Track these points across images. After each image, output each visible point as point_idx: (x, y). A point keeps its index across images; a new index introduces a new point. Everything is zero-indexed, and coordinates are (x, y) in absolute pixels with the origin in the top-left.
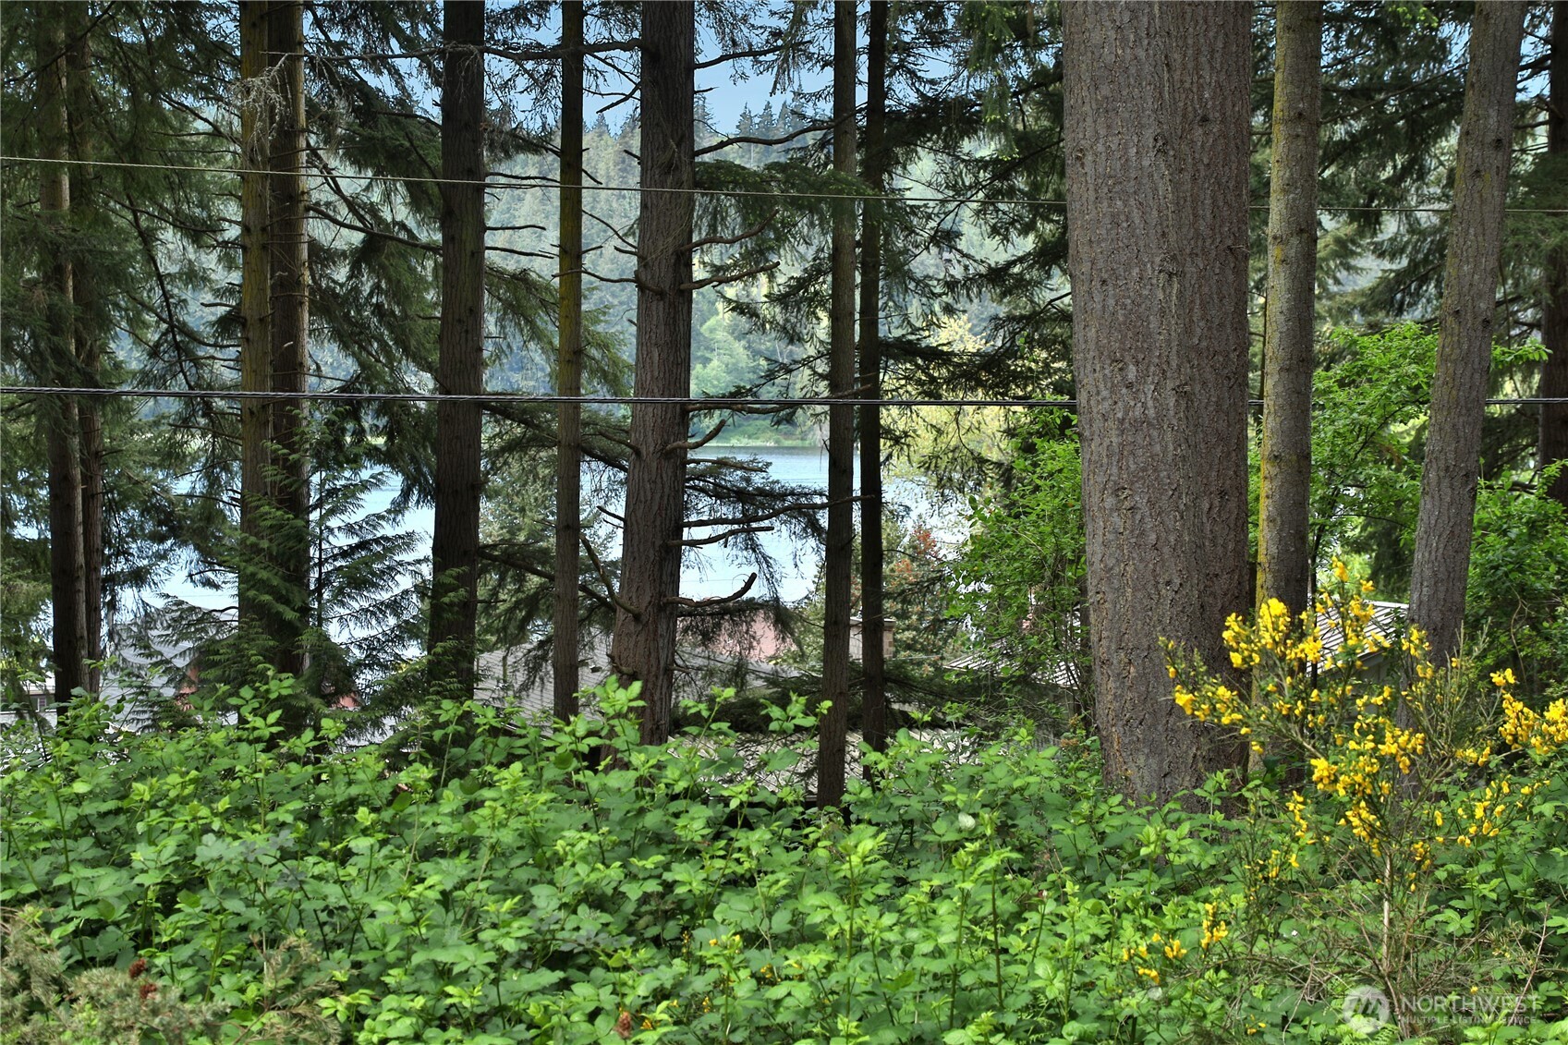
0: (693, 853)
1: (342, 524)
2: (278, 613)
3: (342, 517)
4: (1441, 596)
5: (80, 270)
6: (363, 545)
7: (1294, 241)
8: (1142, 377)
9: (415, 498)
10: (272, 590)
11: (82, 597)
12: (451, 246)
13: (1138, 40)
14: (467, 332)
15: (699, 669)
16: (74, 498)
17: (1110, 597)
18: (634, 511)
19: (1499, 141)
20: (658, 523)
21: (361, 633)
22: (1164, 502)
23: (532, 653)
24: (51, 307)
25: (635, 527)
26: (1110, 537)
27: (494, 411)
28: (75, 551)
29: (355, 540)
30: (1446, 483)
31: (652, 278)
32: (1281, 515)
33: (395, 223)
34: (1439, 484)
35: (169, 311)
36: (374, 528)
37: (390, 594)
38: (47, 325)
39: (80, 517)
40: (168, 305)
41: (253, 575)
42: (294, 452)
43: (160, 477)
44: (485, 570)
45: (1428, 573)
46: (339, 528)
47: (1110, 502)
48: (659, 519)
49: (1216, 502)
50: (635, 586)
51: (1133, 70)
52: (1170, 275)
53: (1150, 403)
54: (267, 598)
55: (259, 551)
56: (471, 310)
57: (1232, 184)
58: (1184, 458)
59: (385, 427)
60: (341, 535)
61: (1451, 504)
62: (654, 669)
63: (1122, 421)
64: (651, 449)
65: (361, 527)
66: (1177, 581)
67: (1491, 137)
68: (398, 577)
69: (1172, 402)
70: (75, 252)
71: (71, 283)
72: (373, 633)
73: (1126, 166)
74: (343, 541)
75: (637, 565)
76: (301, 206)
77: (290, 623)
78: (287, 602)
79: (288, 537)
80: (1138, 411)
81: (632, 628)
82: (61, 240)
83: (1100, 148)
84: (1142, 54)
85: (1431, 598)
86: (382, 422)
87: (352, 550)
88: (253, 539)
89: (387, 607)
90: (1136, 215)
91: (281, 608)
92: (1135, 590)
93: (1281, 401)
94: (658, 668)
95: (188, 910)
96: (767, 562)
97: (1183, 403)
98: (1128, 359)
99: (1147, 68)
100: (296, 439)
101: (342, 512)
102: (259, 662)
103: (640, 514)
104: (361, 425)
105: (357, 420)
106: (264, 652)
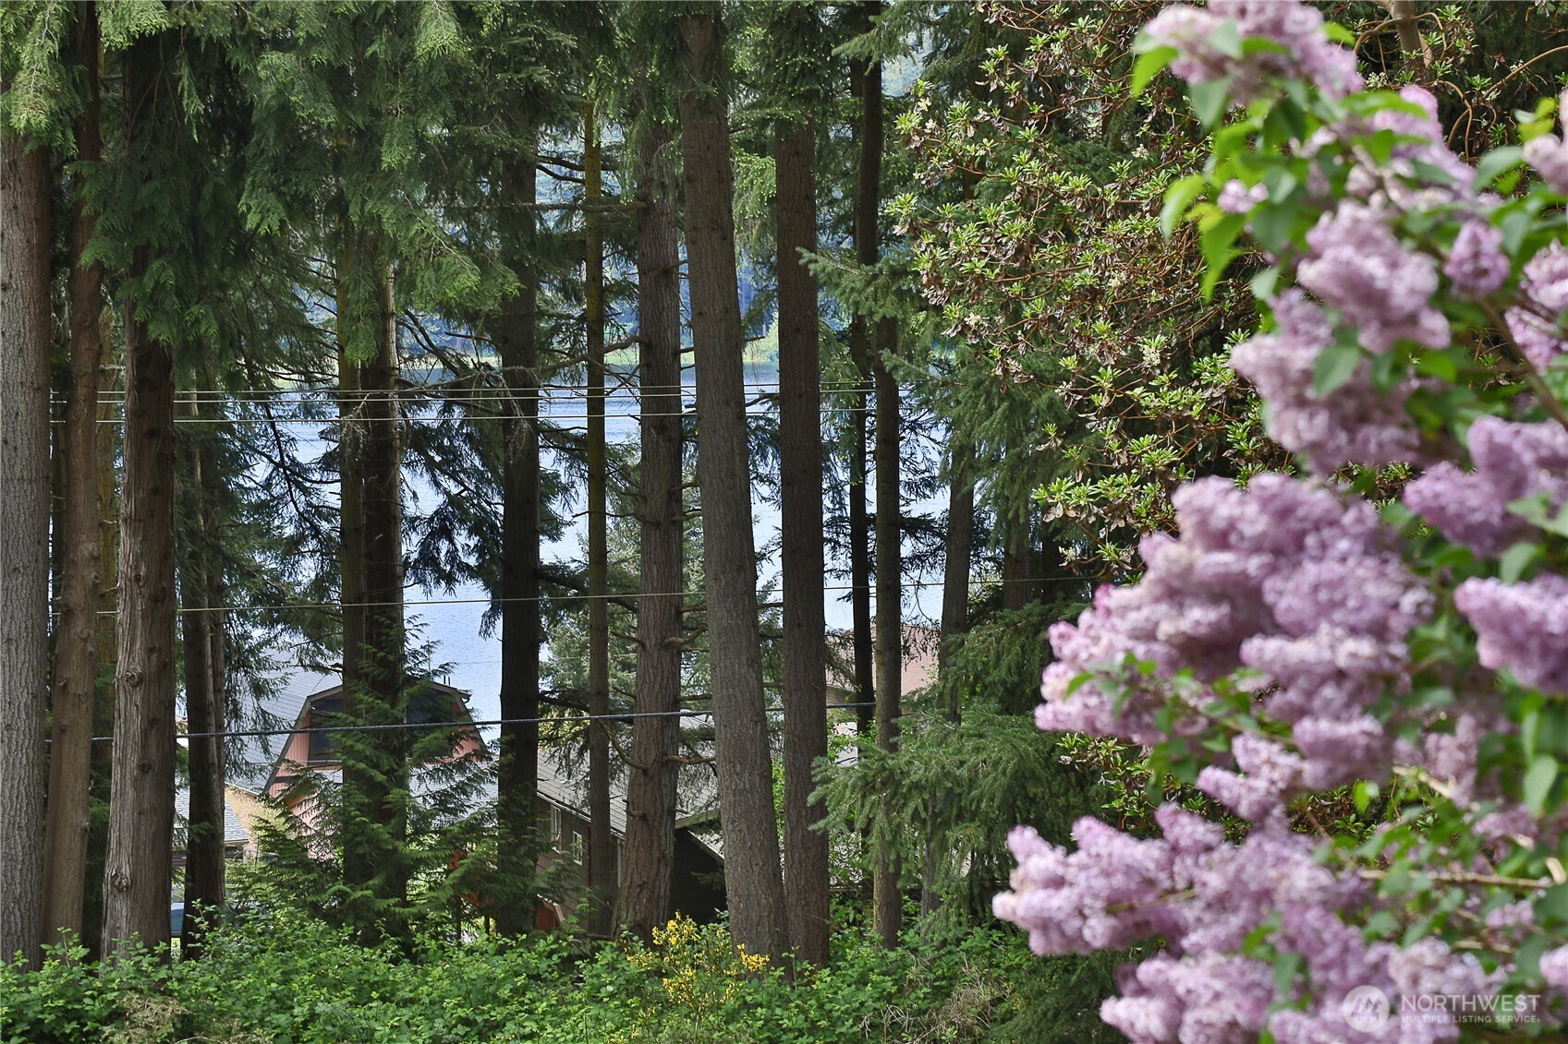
7: (888, 653)
8: (743, 771)
10: (366, 759)
11: (211, 719)
16: (203, 646)
17: (732, 871)
18: (641, 690)
20: (660, 699)
21: (435, 787)
22: (754, 827)
25: (642, 702)
26: (731, 843)
28: (206, 690)
31: (650, 512)
33: (479, 364)
35: (280, 448)
39: (210, 662)
40: (279, 444)
41: (352, 746)
44: (548, 710)
48: (660, 695)
50: (643, 747)
54: (362, 766)
57: (813, 655)
58: (764, 807)
59: (476, 545)
62: (659, 812)
63: (734, 791)
64: (653, 642)
69: (758, 781)
72: (444, 787)
73: (733, 674)
75: (644, 732)
77: (380, 784)
78: (376, 766)
80: (741, 786)
81: (642, 780)
83: (722, 665)
86: (474, 541)
91: (374, 772)
92: (741, 868)
94: (662, 810)
95: (313, 1029)
97: (764, 781)
98: (736, 761)
102: (357, 816)
103: (645, 692)
104: (454, 545)
105: (451, 541)
106: (360, 807)
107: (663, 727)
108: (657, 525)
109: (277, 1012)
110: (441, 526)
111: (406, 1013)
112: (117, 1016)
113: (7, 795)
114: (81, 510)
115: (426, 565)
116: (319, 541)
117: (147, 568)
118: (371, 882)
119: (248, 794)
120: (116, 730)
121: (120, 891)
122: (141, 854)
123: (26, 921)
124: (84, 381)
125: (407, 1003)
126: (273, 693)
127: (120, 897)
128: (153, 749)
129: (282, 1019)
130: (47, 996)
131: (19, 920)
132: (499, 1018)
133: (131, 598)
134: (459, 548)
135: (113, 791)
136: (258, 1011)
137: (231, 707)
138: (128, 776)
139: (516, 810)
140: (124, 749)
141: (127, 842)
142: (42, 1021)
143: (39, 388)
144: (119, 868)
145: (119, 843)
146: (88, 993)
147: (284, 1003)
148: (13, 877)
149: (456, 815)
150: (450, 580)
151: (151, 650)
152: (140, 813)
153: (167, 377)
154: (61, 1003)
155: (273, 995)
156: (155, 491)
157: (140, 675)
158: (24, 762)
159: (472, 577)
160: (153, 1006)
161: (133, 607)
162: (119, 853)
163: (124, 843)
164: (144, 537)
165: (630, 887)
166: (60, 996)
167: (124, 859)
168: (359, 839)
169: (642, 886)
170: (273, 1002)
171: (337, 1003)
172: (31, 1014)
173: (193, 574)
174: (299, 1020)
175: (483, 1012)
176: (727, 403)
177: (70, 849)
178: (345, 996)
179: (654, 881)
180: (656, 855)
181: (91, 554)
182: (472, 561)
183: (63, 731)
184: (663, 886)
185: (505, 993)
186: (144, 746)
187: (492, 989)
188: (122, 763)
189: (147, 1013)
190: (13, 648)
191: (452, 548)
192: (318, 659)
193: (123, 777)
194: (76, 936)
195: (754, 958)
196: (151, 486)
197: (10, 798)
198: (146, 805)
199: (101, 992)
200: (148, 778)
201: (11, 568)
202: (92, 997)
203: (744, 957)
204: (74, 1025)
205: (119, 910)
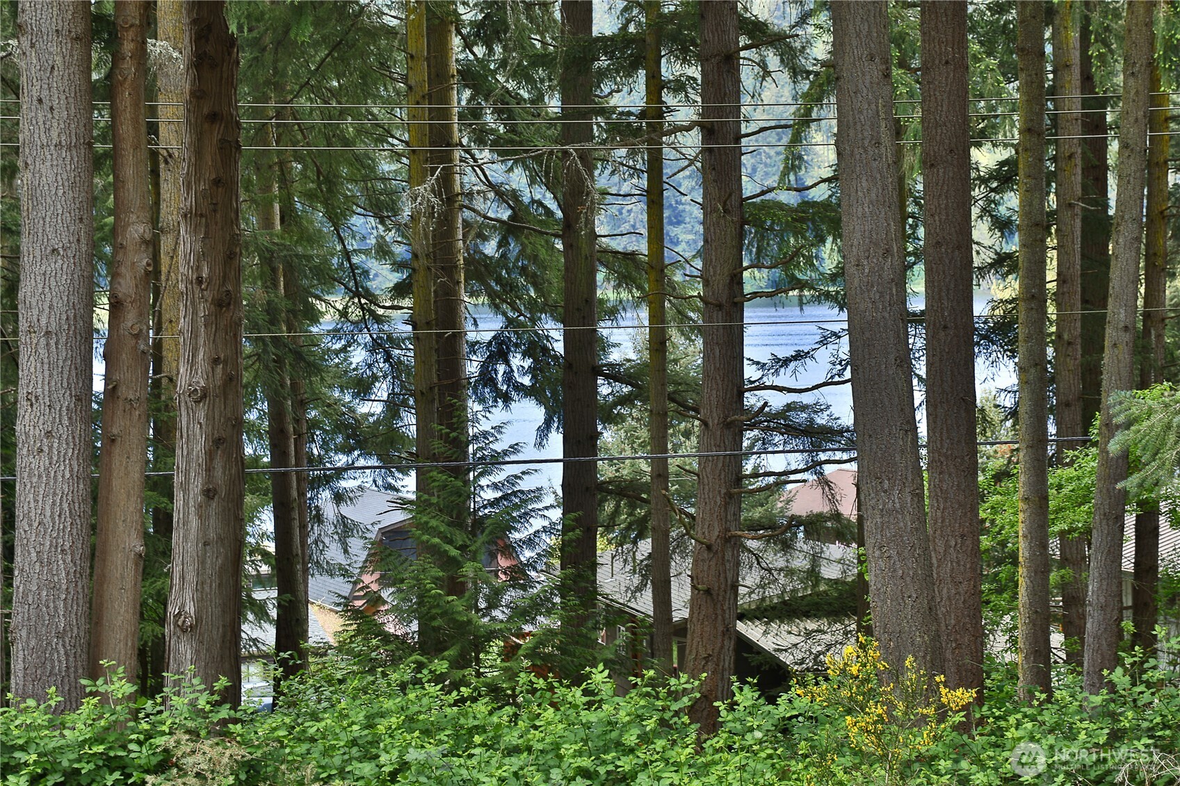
0: (632, 751)
1: (490, 483)
2: (446, 551)
3: (490, 478)
4: (1104, 587)
5: (290, 270)
6: (505, 497)
9: (556, 425)
10: (440, 534)
11: (297, 523)
12: (570, 252)
13: (884, 308)
14: (584, 317)
15: (781, 570)
16: (287, 447)
17: (879, 604)
18: (704, 468)
19: (1126, 327)
20: (722, 477)
22: (906, 553)
23: (645, 563)
24: (269, 303)
25: (706, 480)
26: (878, 572)
27: (607, 377)
29: (499, 494)
30: (1104, 522)
31: (713, 294)
32: (1030, 533)
33: (533, 201)
34: (1101, 523)
35: (355, 279)
36: (513, 485)
37: (526, 533)
38: (267, 318)
39: (293, 461)
40: (354, 275)
41: (427, 523)
42: (454, 430)
43: (347, 400)
44: (605, 500)
45: (1097, 574)
46: (488, 486)
47: (877, 553)
48: (723, 473)
49: (959, 541)
50: (707, 523)
51: (882, 324)
52: (906, 431)
53: (897, 501)
54: (436, 540)
55: (431, 505)
56: (587, 301)
57: (962, 362)
58: (917, 529)
59: (530, 367)
60: (489, 491)
61: (1108, 534)
62: (723, 586)
63: (882, 511)
64: (716, 421)
65: (503, 485)
66: (915, 596)
67: (1122, 325)
68: (532, 520)
69: (909, 499)
70: (285, 256)
71: (282, 283)
74: (490, 495)
75: (708, 508)
76: (457, 205)
77: (454, 559)
78: (450, 542)
79: (452, 494)
80: (890, 505)
81: (706, 555)
82: (276, 248)
83: (866, 365)
84: (887, 315)
85: (1099, 589)
86: (528, 363)
87: (497, 500)
88: (426, 497)
89: (524, 543)
90: (886, 401)
91: (447, 547)
92: (892, 600)
93: (1028, 465)
94: (726, 585)
96: (829, 486)
97: (916, 499)
98: (884, 477)
99: (890, 323)
100: (455, 420)
101: (490, 474)
102: (432, 589)
103: (708, 470)
104: (510, 367)
105: (507, 363)
106: (436, 580)
107: (726, 504)
108: (719, 306)
109: (360, 760)
110: (499, 350)
111: (515, 762)
112: (165, 764)
113: (48, 514)
114: (130, 185)
115: (485, 386)
116: (391, 365)
117: (210, 269)
118: (446, 653)
119: (331, 610)
120: (178, 452)
121: (184, 631)
122: (207, 589)
123: (71, 659)
124: (131, 34)
125: (513, 751)
126: (351, 499)
127: (184, 638)
128: (218, 473)
129: (367, 769)
130: (85, 741)
131: (63, 658)
132: (627, 768)
133: (193, 303)
134: (515, 368)
135: (175, 519)
136: (337, 761)
137: (314, 512)
138: (191, 503)
139: (583, 584)
140: (187, 473)
141: (191, 576)
142: (78, 771)
143: (77, 38)
144: (183, 605)
145: (183, 578)
146: (134, 737)
147: (367, 751)
148: (55, 607)
149: (525, 590)
150: (507, 399)
151: (216, 361)
152: (205, 544)
153: (230, 54)
154: (100, 749)
155: (354, 743)
156: (217, 182)
157: (204, 390)
158: (68, 475)
159: (526, 396)
160: (207, 749)
161: (195, 313)
162: (182, 589)
163: (188, 578)
164: (206, 233)
165: (695, 659)
166: (98, 740)
167: (188, 595)
168: (434, 611)
169: (707, 659)
170: (354, 750)
171: (431, 749)
172: (65, 764)
173: (277, 377)
174: (387, 769)
175: (604, 762)
176: (872, 59)
177: (122, 577)
178: (441, 742)
179: (719, 653)
180: (721, 628)
181: (142, 238)
182: (526, 381)
183: (113, 441)
184: (727, 658)
185: (631, 738)
186: (209, 470)
187: (614, 735)
188: (185, 490)
189: (198, 758)
190: (52, 342)
191: (508, 369)
192: (390, 480)
193: (186, 503)
194: (121, 669)
195: (959, 692)
196: (214, 176)
197: (52, 516)
198: (212, 535)
199: (149, 736)
200: (214, 505)
201: (49, 249)
202: (140, 743)
203: (943, 691)
204: (117, 775)
205: (183, 652)
